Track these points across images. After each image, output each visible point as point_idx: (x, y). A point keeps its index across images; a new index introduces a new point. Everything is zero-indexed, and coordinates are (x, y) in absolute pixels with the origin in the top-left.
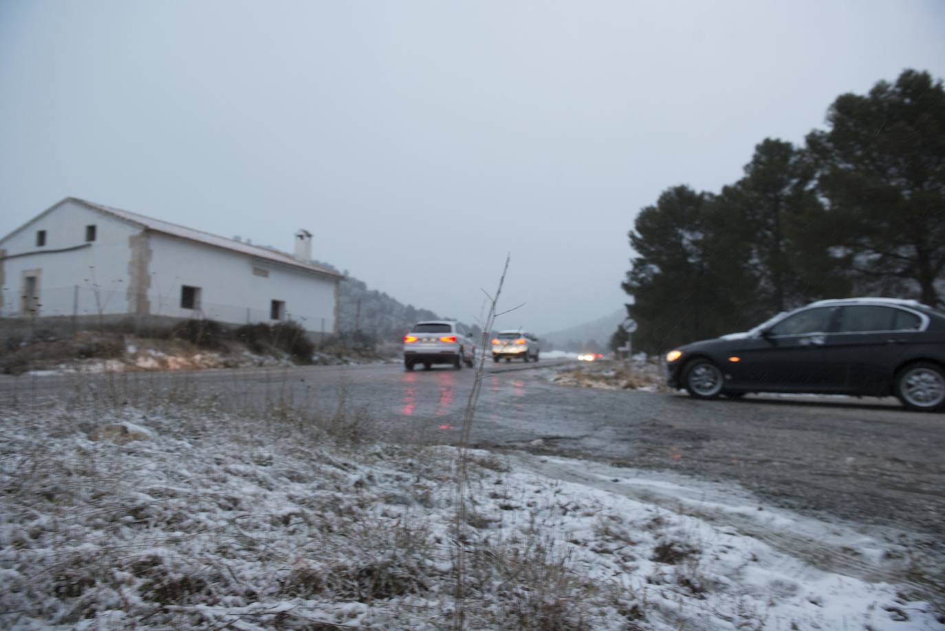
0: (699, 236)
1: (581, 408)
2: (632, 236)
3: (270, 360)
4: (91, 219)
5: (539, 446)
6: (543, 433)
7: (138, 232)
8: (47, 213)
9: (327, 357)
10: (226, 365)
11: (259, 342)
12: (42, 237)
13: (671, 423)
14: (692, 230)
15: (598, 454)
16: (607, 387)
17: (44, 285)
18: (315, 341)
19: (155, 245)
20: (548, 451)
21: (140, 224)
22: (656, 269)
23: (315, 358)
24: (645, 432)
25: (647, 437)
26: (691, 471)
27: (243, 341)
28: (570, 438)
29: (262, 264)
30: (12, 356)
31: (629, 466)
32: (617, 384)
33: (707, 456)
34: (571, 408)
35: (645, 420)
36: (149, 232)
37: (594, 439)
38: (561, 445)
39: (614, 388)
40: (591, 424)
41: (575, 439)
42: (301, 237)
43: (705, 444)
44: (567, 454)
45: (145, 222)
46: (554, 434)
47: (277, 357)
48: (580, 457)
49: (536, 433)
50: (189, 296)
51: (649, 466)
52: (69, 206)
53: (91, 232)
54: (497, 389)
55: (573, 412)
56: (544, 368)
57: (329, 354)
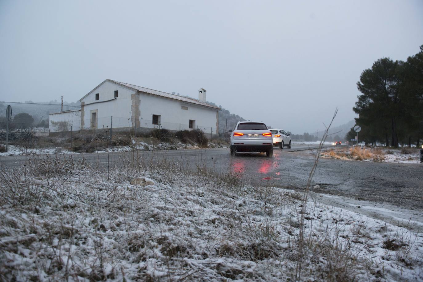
0: (395, 83)
1: (336, 170)
2: (359, 84)
3: (190, 146)
4: (116, 88)
5: (318, 188)
6: (319, 182)
7: (135, 93)
8: (99, 86)
9: (214, 144)
10: (172, 148)
11: (185, 138)
12: (97, 96)
13: (384, 178)
14: (391, 81)
15: (347, 193)
16: (348, 159)
17: (99, 116)
18: (209, 137)
19: (141, 97)
20: (323, 191)
21: (135, 89)
22: (371, 101)
23: (209, 145)
24: (370, 182)
25: (371, 185)
26: (398, 203)
27: (178, 138)
28: (332, 185)
29: (185, 104)
30: (89, 145)
31: (364, 200)
32: (352, 158)
33: (404, 196)
34: (331, 170)
35: (369, 177)
36: (139, 92)
37: (344, 186)
38: (328, 188)
39: (351, 160)
40: (342, 178)
41: (335, 185)
42: (201, 92)
43: (402, 189)
44: (332, 193)
45: (137, 88)
46: (324, 183)
47: (193, 145)
48: (339, 195)
49: (315, 182)
50: (156, 119)
51: (374, 200)
52: (107, 83)
53: (116, 93)
54: (293, 160)
55: (332, 172)
56: (314, 150)
57: (214, 143)
